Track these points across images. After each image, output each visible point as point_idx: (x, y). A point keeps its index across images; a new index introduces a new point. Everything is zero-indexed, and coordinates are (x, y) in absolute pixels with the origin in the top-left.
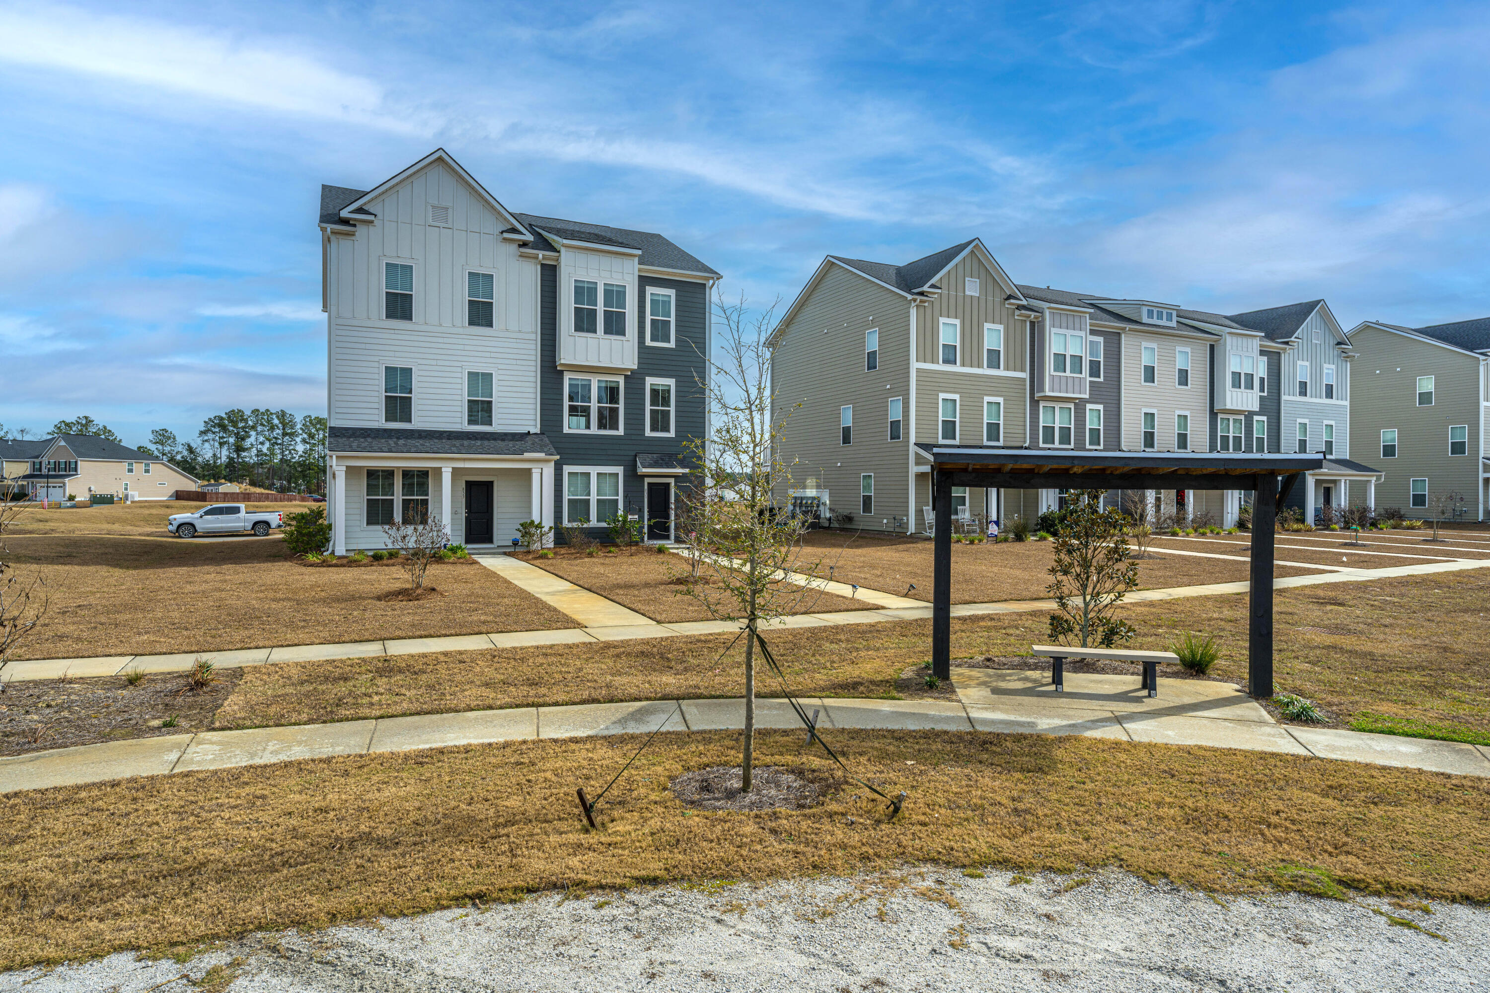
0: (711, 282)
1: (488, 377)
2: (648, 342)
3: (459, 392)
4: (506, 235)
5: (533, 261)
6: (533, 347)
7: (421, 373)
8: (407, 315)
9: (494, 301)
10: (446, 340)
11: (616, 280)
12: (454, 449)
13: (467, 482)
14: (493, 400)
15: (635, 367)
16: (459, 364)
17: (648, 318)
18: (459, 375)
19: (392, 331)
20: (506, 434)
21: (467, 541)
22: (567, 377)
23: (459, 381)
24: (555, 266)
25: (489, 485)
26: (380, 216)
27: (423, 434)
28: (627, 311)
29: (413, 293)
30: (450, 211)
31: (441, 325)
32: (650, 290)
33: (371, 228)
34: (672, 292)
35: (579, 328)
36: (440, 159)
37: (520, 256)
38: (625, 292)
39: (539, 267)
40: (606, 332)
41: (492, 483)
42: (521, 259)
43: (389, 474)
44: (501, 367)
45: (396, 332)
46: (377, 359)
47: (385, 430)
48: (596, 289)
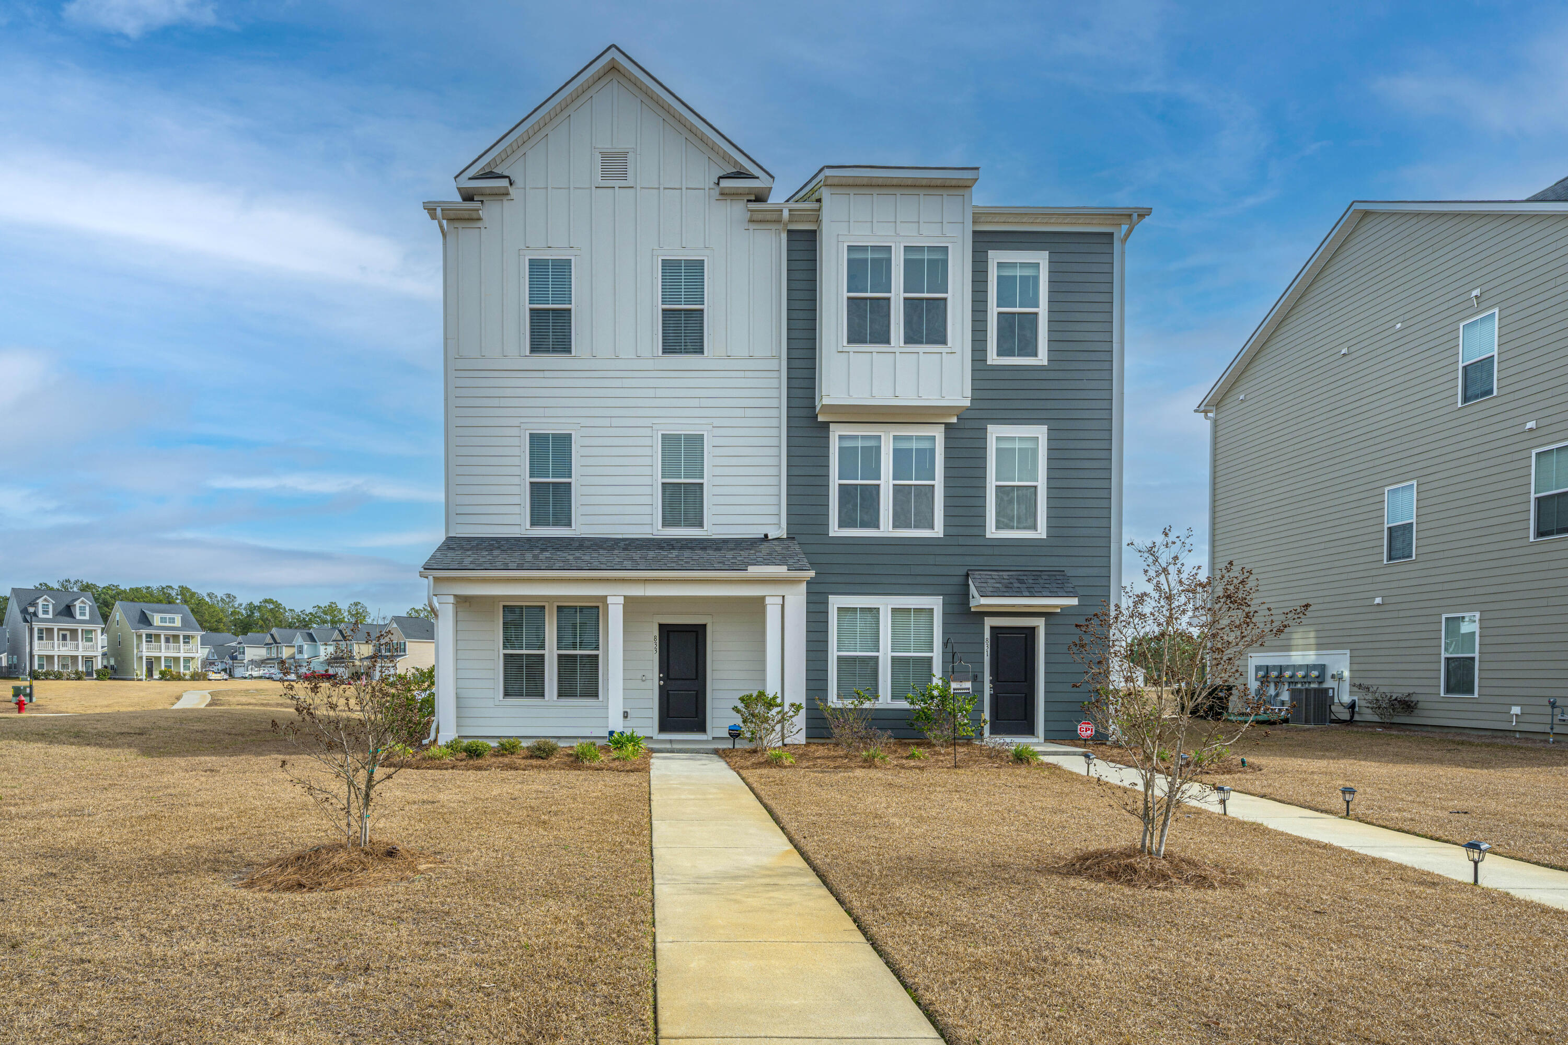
0: (1125, 228)
1: (695, 442)
2: (993, 358)
3: (647, 471)
4: (725, 183)
5: (774, 227)
6: (775, 383)
7: (587, 442)
8: (563, 346)
9: (705, 307)
10: (627, 383)
11: (927, 237)
12: (628, 564)
13: (661, 626)
14: (705, 481)
15: (967, 403)
16: (648, 422)
17: (993, 310)
18: (648, 442)
19: (541, 374)
20: (725, 541)
21: (663, 728)
22: (836, 433)
23: (648, 451)
24: (815, 231)
25: (697, 633)
26: (519, 181)
27: (587, 543)
28: (949, 296)
29: (573, 307)
30: (631, 156)
31: (617, 357)
32: (995, 257)
33: (506, 203)
34: (1041, 258)
35: (855, 336)
36: (613, 68)
37: (751, 221)
38: (945, 262)
39: (784, 236)
40: (909, 340)
41: (704, 626)
42: (752, 226)
43: (537, 611)
44: (717, 422)
45: (547, 374)
46: (516, 422)
47: (529, 540)
48: (889, 261)
